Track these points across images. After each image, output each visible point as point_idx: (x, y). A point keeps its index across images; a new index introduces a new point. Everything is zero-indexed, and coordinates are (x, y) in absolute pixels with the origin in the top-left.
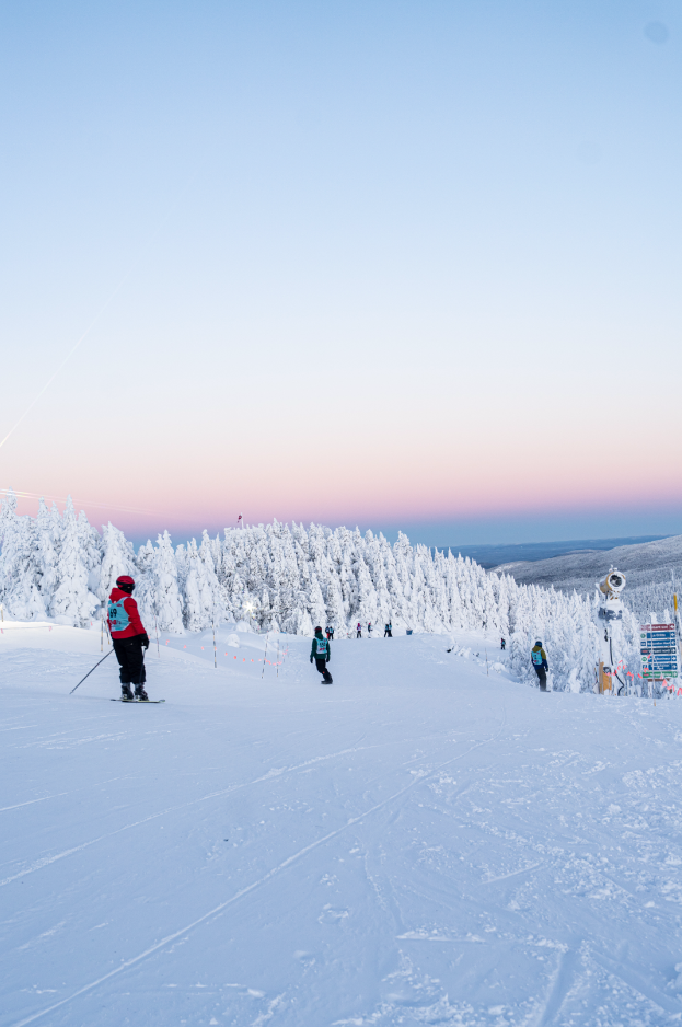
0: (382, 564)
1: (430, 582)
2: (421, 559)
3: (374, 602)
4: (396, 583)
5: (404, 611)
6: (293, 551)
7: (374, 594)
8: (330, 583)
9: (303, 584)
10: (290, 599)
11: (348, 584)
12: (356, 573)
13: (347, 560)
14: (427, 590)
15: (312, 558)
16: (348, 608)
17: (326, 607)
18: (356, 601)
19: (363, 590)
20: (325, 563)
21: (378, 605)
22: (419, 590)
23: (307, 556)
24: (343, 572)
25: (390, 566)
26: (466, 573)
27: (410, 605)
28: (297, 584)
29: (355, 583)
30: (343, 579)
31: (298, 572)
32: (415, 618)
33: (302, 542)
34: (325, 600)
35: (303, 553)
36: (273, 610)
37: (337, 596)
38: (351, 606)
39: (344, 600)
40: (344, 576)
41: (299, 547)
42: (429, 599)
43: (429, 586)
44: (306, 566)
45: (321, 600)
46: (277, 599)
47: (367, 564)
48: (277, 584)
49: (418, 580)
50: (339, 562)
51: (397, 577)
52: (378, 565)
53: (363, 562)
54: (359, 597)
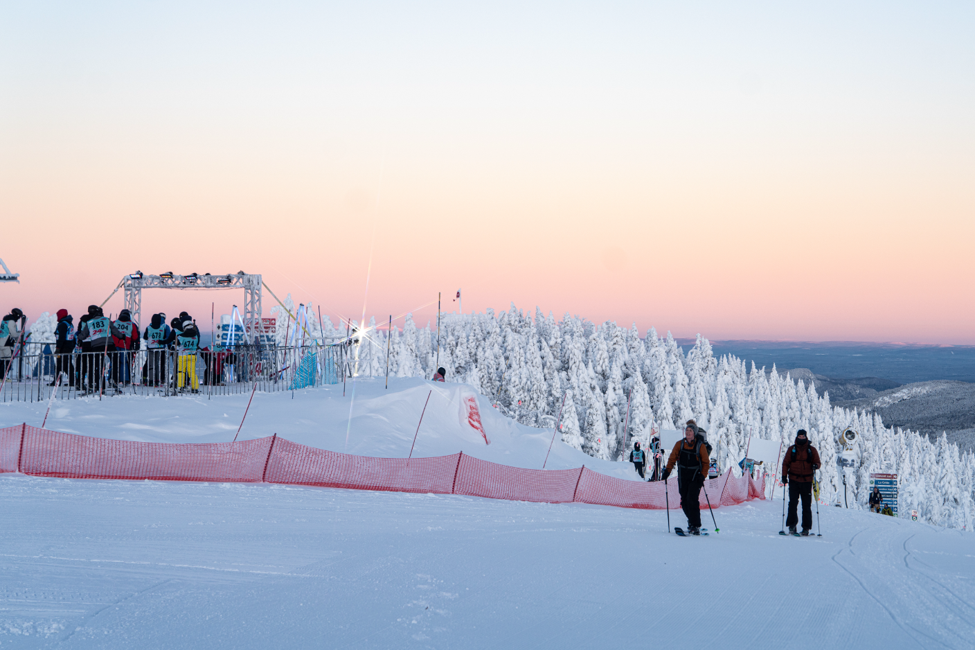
0: (668, 384)
1: (737, 415)
2: (728, 378)
6: (538, 354)
8: (590, 407)
9: (552, 405)
11: (616, 409)
12: (628, 393)
13: (617, 373)
15: (565, 367)
16: (613, 444)
17: (582, 440)
18: (626, 435)
19: (637, 420)
20: (584, 376)
22: (721, 425)
23: (558, 363)
24: (610, 391)
25: (679, 387)
26: (795, 404)
28: (542, 404)
29: (626, 409)
30: (610, 402)
31: (544, 387)
33: (552, 343)
34: (582, 429)
35: (551, 359)
37: (599, 426)
38: (619, 443)
39: (608, 432)
40: (611, 396)
41: (547, 349)
42: (733, 438)
43: (736, 421)
44: (558, 379)
45: (577, 430)
47: (645, 380)
48: (514, 404)
50: (604, 376)
51: (688, 402)
52: (662, 384)
53: (640, 378)
54: (632, 429)
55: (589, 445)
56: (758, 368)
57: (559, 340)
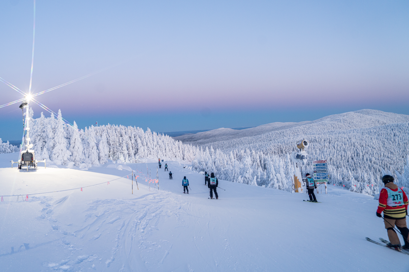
1: (159, 143)
2: (155, 136)
3: (143, 150)
4: (149, 144)
5: (152, 153)
6: (115, 134)
7: (143, 147)
8: (129, 144)
9: (120, 144)
10: (116, 149)
11: (134, 144)
12: (136, 140)
13: (133, 136)
14: (158, 146)
15: (121, 136)
16: (134, 152)
17: (128, 152)
18: (136, 150)
19: (139, 146)
20: (126, 137)
21: (144, 151)
22: (156, 146)
23: (120, 135)
24: (132, 140)
25: (146, 139)
26: (169, 140)
27: (154, 151)
28: (118, 144)
29: (136, 144)
30: (133, 143)
31: (118, 141)
32: (155, 155)
33: (118, 131)
34: (127, 150)
35: (118, 134)
36: (110, 153)
39: (133, 149)
41: (117, 133)
42: (159, 149)
43: (159, 145)
44: (121, 138)
45: (126, 150)
46: (112, 149)
48: (111, 145)
49: (155, 143)
50: (130, 137)
51: (149, 142)
52: (143, 138)
53: (138, 137)
54: (138, 149)
55: (129, 153)
56: (160, 134)
57: (120, 130)
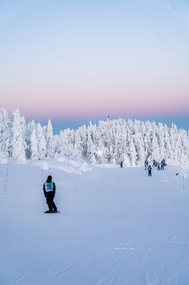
0: (163, 136)
1: (184, 144)
2: (181, 135)
3: (158, 152)
4: (169, 144)
5: (172, 156)
6: (125, 130)
7: (158, 148)
8: (139, 144)
9: (128, 144)
10: (122, 150)
11: (147, 144)
12: (151, 140)
13: (148, 134)
15: (134, 133)
17: (136, 153)
18: (151, 151)
19: (153, 147)
20: (138, 135)
21: (160, 153)
22: (179, 147)
23: (132, 132)
24: (145, 139)
25: (166, 137)
27: (175, 154)
28: (125, 144)
29: (151, 144)
30: (145, 142)
33: (130, 127)
34: (137, 151)
35: (130, 131)
36: (114, 154)
37: (142, 149)
38: (149, 154)
39: (145, 151)
40: (146, 141)
41: (129, 129)
42: (183, 151)
43: (184, 146)
45: (135, 151)
46: (116, 149)
47: (157, 136)
49: (179, 143)
50: (144, 135)
52: (161, 137)
53: (155, 135)
55: (139, 155)
